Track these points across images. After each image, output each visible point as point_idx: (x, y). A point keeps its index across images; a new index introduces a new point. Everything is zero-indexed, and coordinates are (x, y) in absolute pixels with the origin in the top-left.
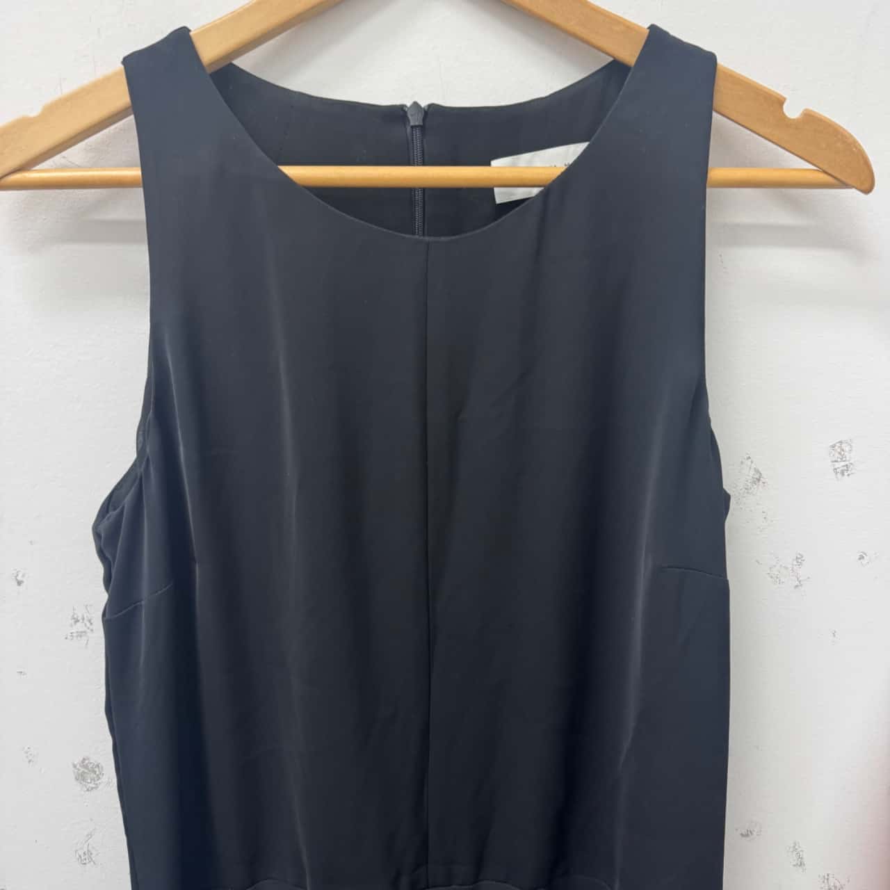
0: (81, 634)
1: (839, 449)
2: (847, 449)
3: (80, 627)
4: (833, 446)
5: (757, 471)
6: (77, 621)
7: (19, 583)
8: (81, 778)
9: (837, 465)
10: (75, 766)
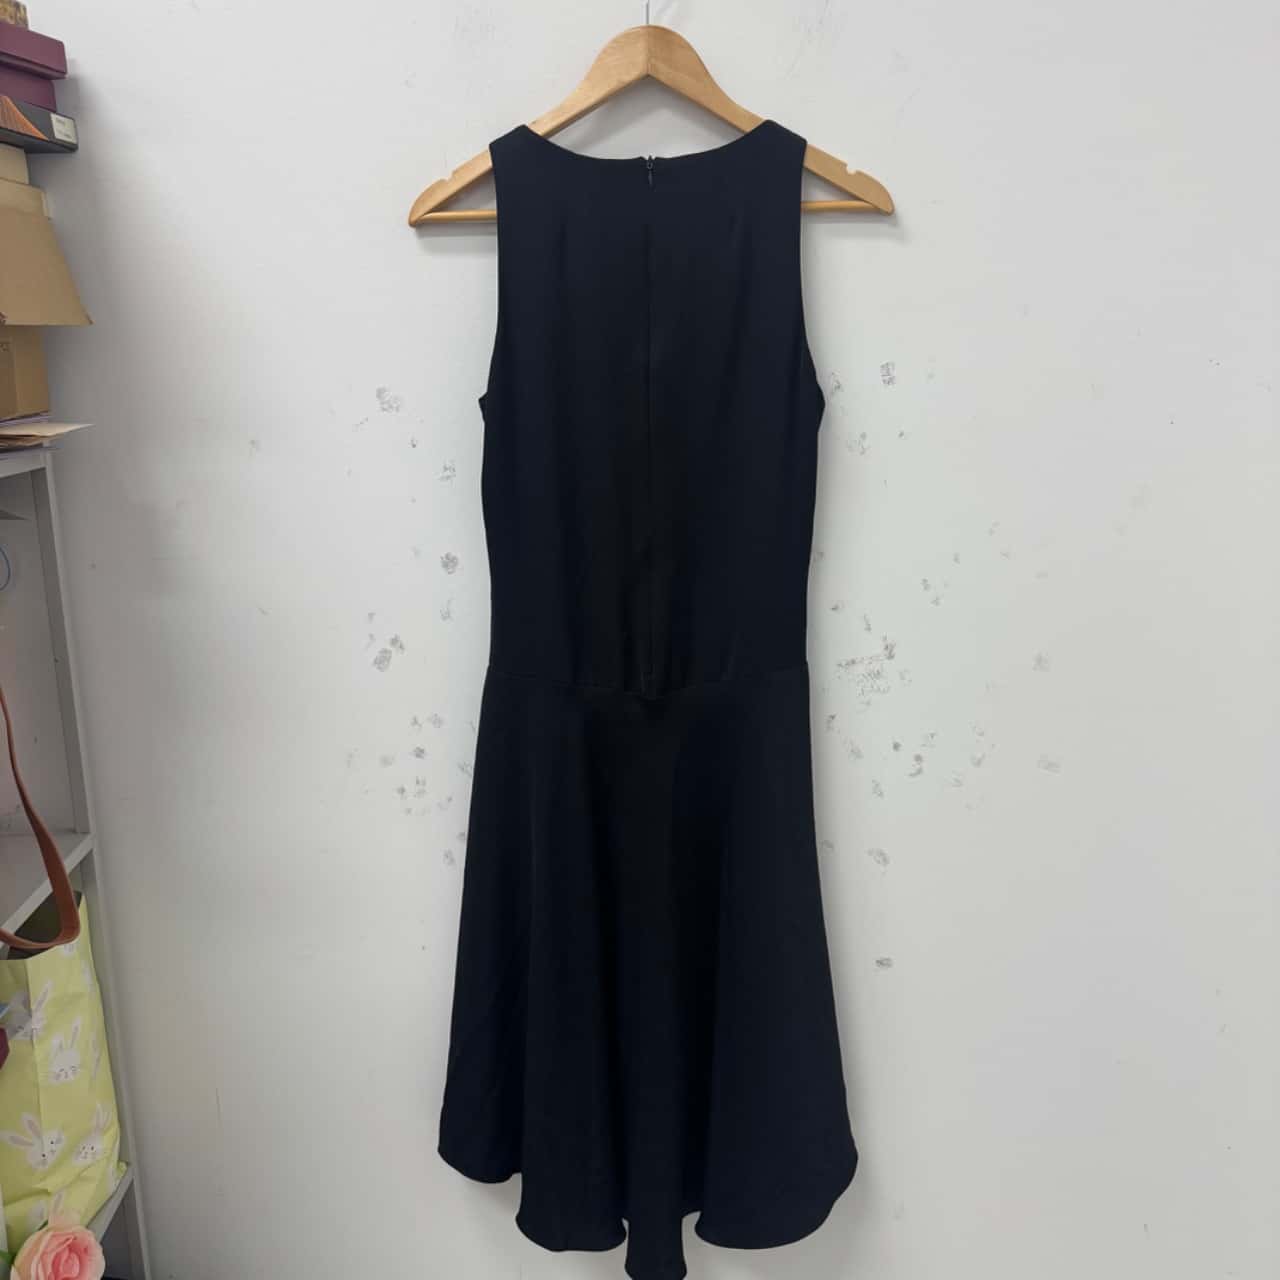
0: (448, 477)
1: (886, 369)
2: (890, 367)
3: (448, 473)
4: (883, 367)
5: (838, 382)
6: (446, 469)
7: (414, 446)
8: (445, 565)
9: (887, 378)
10: (442, 558)
